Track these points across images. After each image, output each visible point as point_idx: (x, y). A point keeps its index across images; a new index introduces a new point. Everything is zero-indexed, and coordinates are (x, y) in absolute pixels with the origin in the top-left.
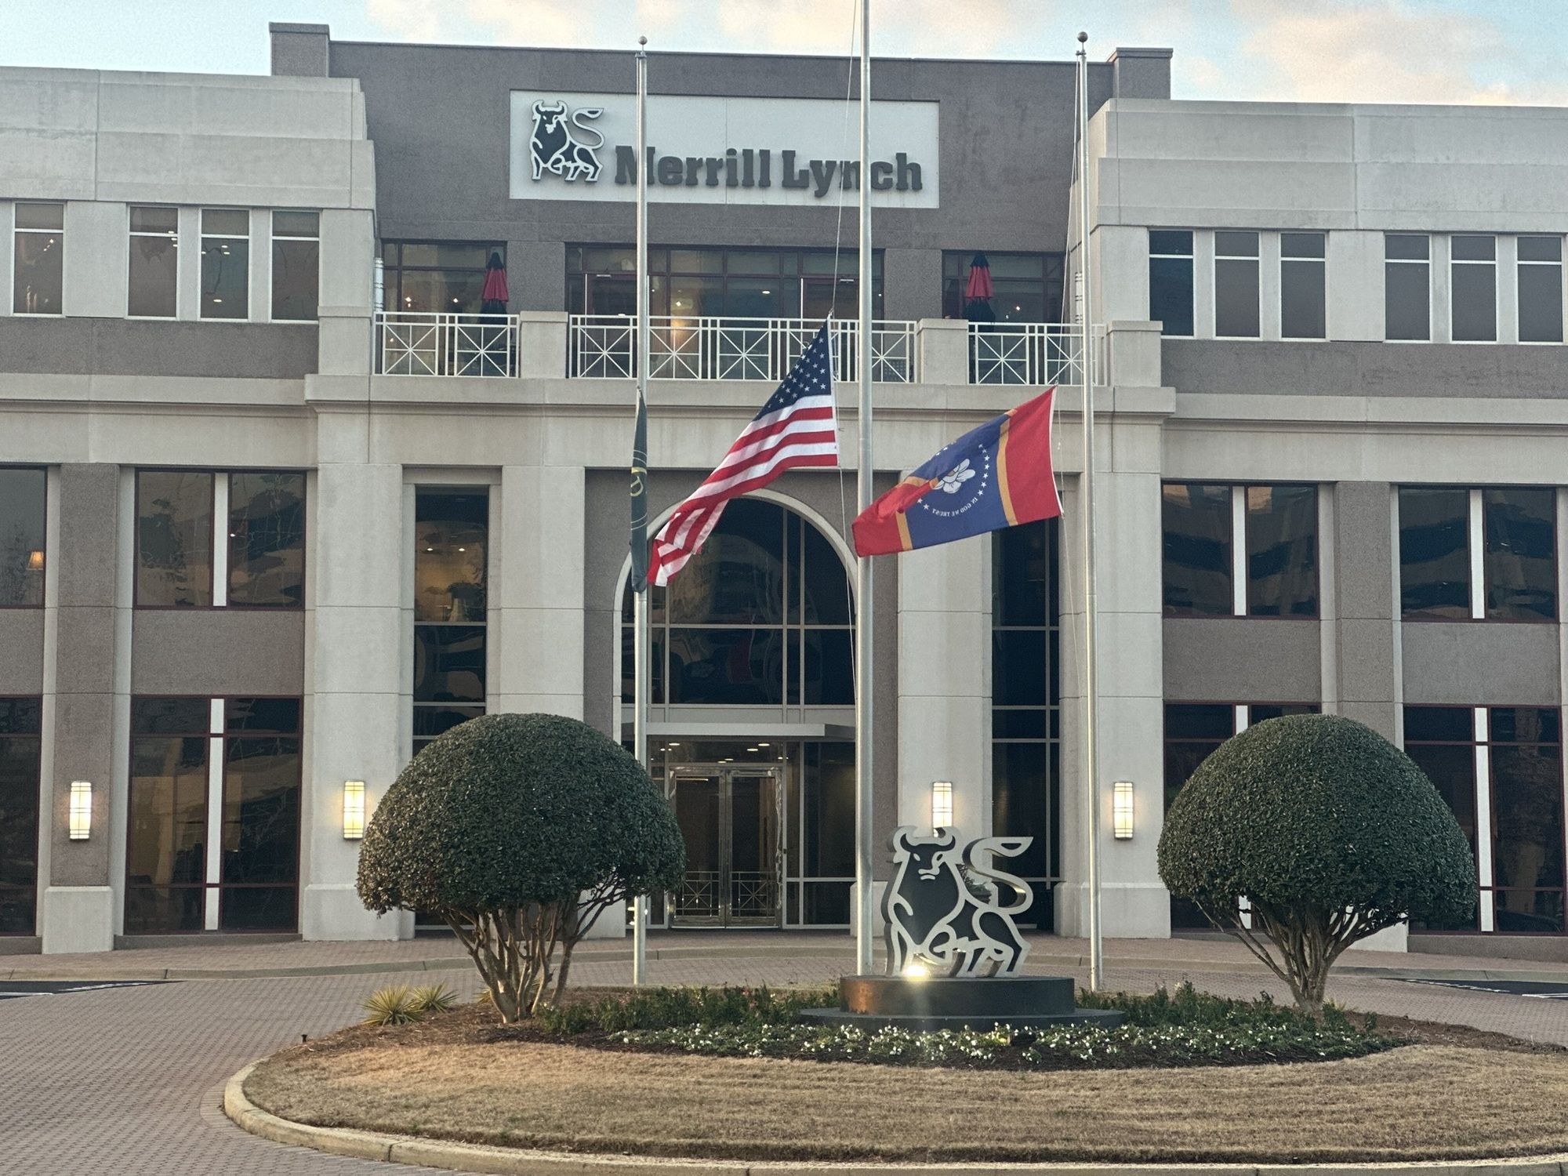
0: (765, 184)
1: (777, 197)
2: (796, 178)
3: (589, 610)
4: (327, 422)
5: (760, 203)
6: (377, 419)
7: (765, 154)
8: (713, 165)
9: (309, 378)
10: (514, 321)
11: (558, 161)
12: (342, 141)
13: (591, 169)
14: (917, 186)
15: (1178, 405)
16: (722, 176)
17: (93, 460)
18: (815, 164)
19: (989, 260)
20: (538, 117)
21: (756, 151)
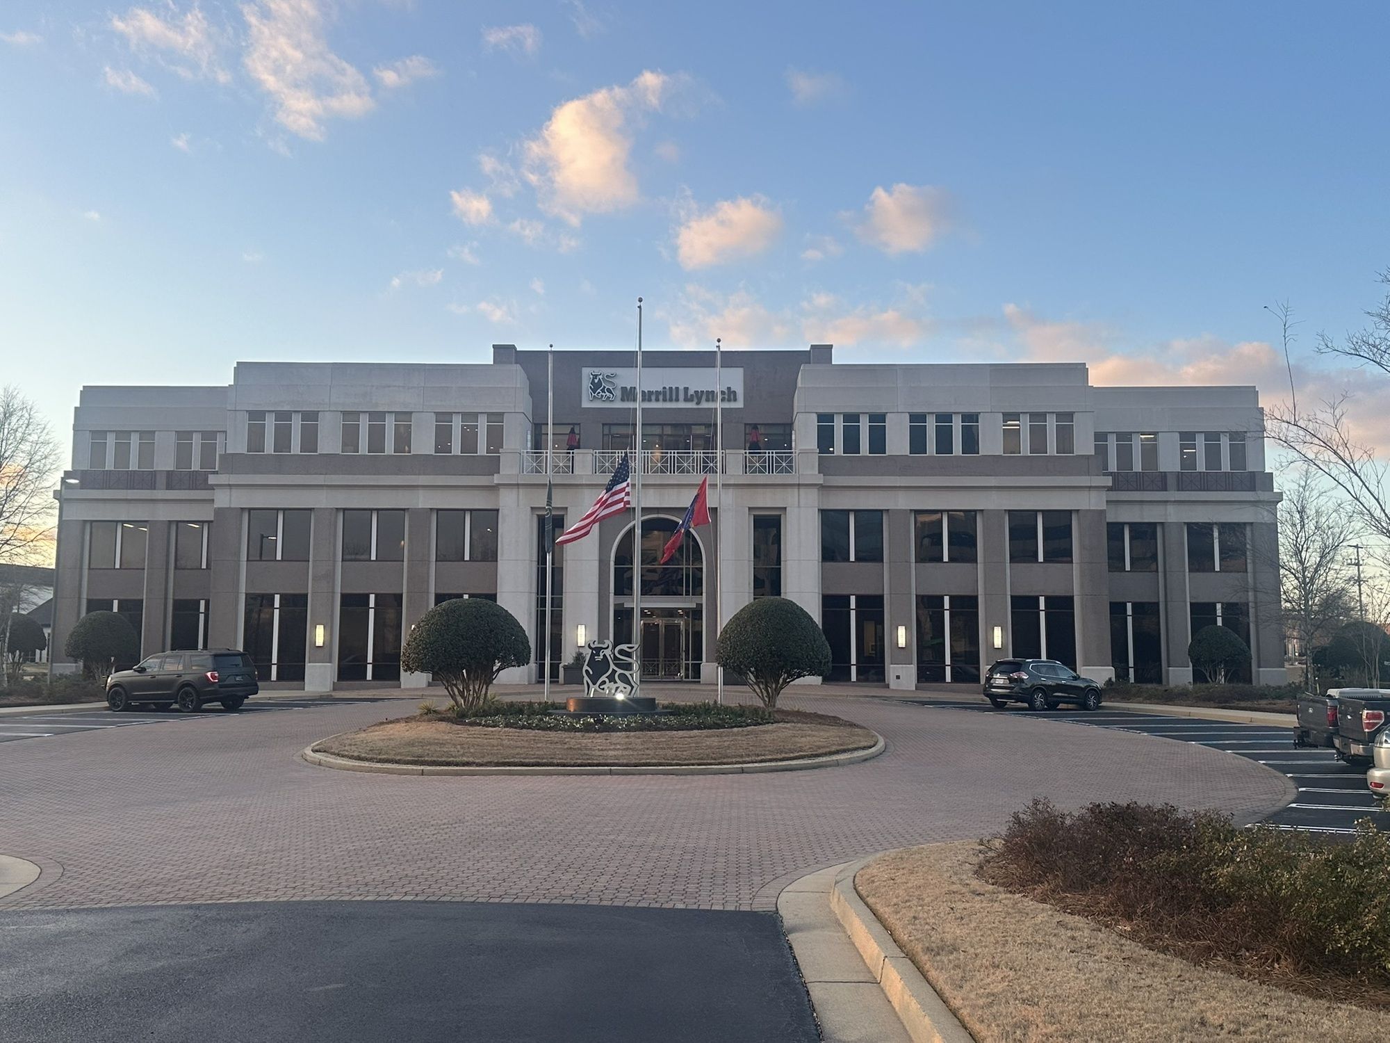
0: (677, 400)
1: (682, 405)
2: (689, 397)
3: (600, 561)
4: (502, 491)
5: (675, 407)
6: (521, 490)
7: (677, 388)
8: (658, 393)
9: (495, 475)
10: (573, 453)
11: (599, 393)
12: (513, 388)
13: (612, 395)
14: (735, 400)
15: (824, 481)
16: (661, 397)
17: (420, 507)
18: (696, 392)
19: (759, 426)
20: (592, 376)
21: (674, 388)
